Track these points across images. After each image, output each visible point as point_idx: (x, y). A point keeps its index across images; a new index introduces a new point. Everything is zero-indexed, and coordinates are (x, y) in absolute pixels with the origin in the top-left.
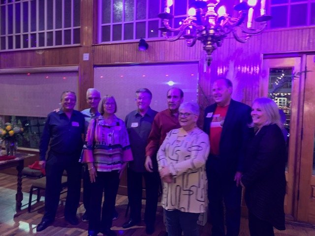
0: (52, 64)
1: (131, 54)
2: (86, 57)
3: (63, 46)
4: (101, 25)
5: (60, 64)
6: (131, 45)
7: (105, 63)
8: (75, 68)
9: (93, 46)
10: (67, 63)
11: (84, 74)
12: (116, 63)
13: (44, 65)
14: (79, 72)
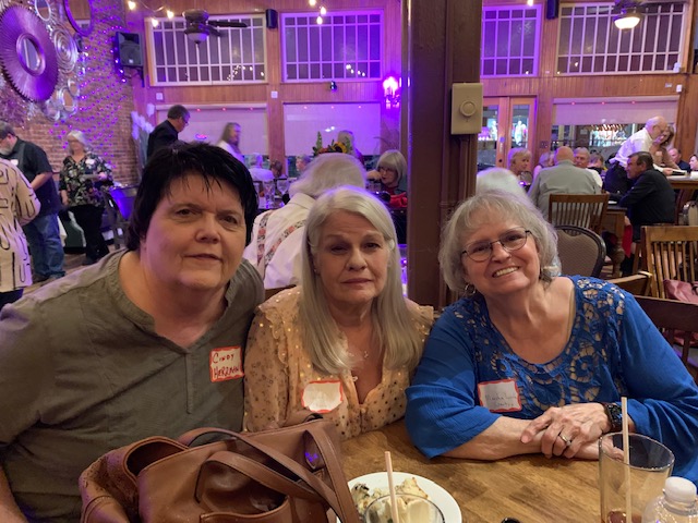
0: (234, 101)
1: (321, 93)
2: (274, 94)
3: (243, 82)
4: (286, 63)
5: (245, 100)
7: (296, 101)
8: (264, 105)
9: (281, 84)
10: (253, 99)
11: (273, 111)
13: (224, 100)
14: (268, 109)
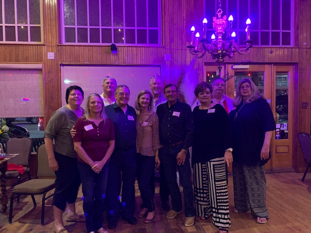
1: (101, 55)
2: (51, 56)
3: (17, 42)
4: (64, 26)
5: (17, 61)
6: (100, 48)
7: (74, 63)
8: (39, 66)
9: (58, 45)
10: (26, 60)
11: (49, 72)
12: (85, 63)
14: (43, 70)
